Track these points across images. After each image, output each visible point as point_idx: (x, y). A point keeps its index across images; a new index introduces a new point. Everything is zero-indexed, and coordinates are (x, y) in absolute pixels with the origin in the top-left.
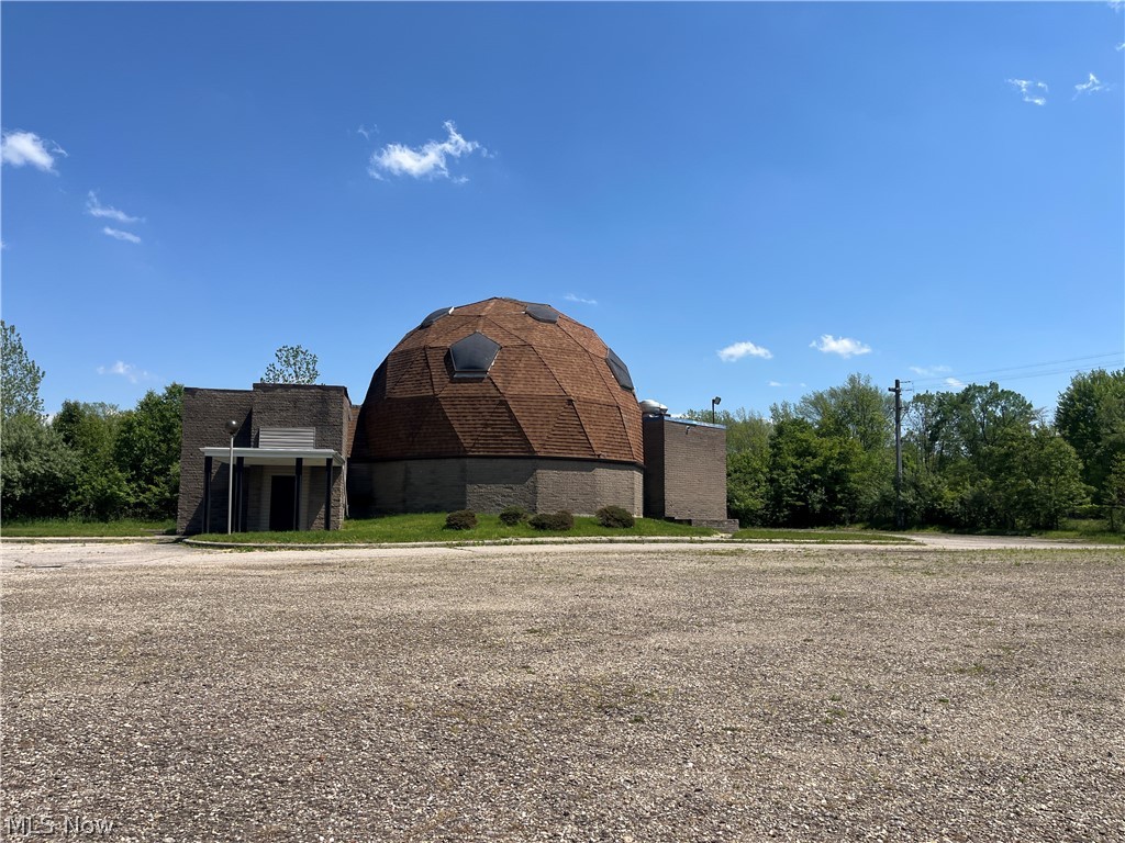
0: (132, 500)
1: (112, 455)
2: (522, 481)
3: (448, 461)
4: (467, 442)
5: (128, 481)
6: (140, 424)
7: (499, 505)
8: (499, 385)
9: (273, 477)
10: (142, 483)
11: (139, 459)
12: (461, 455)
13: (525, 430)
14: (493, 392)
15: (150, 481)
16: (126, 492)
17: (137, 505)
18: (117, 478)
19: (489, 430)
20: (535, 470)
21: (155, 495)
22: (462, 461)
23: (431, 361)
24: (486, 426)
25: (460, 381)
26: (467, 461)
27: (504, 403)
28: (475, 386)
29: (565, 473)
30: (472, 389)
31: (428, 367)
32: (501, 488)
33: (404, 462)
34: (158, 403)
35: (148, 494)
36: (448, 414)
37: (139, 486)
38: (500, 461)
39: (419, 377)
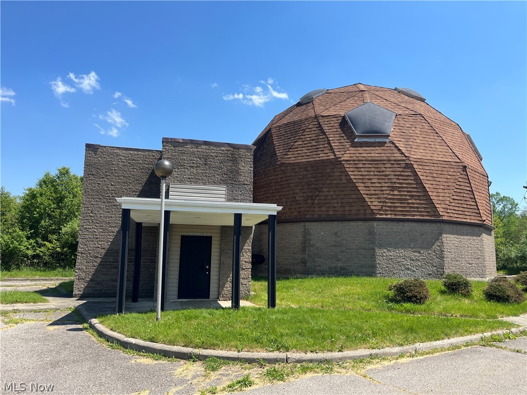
0: (30, 253)
1: (17, 219)
2: (429, 246)
3: (352, 223)
4: (374, 204)
5: (28, 238)
6: (41, 195)
7: (408, 269)
8: (403, 150)
9: (183, 237)
10: (40, 240)
11: (38, 221)
12: (369, 217)
13: (430, 194)
14: (398, 156)
15: (45, 238)
16: (26, 247)
17: (34, 257)
18: (19, 236)
19: (396, 193)
20: (441, 234)
21: (49, 249)
22: (367, 224)
23: (325, 128)
24: (393, 189)
25: (361, 145)
26: (375, 224)
27: (409, 166)
28: (379, 150)
29: (462, 237)
30: (375, 153)
31: (324, 133)
32: (409, 253)
33: (303, 224)
34: (53, 181)
35: (43, 249)
36: (352, 177)
37: (37, 242)
38: (406, 224)
39: (314, 143)
